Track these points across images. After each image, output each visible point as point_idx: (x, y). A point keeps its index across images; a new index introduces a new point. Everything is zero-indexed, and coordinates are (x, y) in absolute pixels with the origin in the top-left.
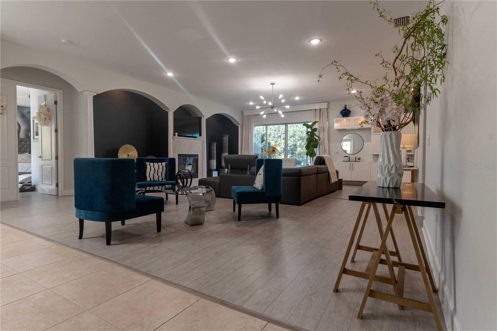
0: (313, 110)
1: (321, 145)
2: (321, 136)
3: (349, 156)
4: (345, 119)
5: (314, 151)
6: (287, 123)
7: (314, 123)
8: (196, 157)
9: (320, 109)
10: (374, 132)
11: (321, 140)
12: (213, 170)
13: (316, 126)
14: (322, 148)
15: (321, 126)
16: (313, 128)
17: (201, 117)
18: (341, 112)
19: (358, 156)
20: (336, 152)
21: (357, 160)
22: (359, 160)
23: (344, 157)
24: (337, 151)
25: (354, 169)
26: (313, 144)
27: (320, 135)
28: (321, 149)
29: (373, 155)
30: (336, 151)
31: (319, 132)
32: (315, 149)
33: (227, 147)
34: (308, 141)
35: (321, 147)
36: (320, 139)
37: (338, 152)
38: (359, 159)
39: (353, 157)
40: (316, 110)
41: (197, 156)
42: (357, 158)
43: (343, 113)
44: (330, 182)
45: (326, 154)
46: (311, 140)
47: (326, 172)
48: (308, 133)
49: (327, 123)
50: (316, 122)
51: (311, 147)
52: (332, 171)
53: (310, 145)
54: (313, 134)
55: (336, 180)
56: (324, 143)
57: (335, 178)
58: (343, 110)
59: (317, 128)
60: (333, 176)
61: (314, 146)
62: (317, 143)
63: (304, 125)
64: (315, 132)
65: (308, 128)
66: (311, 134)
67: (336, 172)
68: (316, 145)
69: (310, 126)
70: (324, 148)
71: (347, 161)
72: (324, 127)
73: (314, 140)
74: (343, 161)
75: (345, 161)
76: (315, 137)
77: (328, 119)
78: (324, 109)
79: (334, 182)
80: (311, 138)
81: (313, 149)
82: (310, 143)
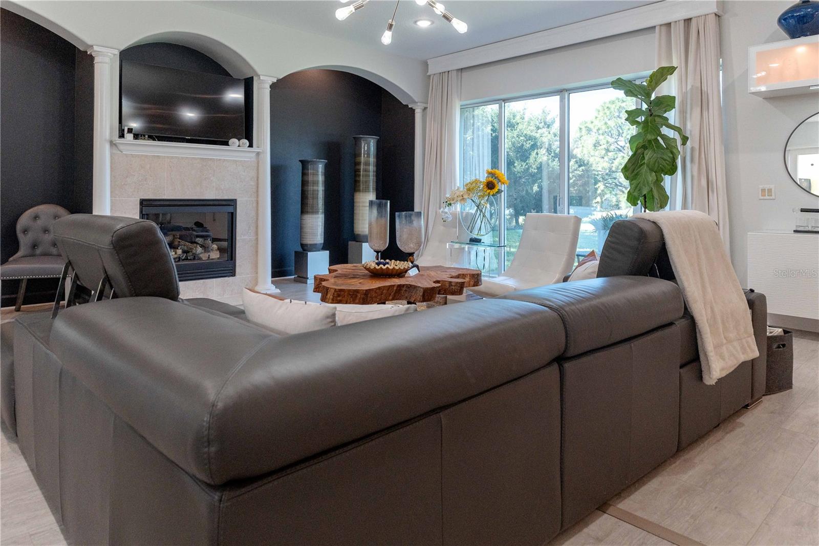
0: (657, 29)
1: (692, 161)
2: (691, 128)
4: (802, 46)
5: (663, 189)
6: (567, 90)
7: (663, 74)
8: (231, 209)
9: (688, 21)
11: (688, 143)
12: (314, 248)
13: (670, 87)
14: (695, 174)
15: (689, 87)
16: (653, 97)
17: (253, 77)
18: (785, 19)
20: (763, 190)
23: (803, 210)
24: (767, 187)
26: (652, 161)
27: (685, 124)
28: (693, 177)
30: (761, 187)
31: (683, 113)
32: (667, 179)
33: (371, 174)
34: (634, 149)
35: (693, 169)
36: (685, 139)
37: (770, 190)
40: (669, 25)
41: (232, 203)
43: (792, 21)
44: (704, 377)
45: (713, 198)
46: (650, 141)
47: (671, 324)
48: (632, 116)
49: (718, 76)
50: (671, 70)
51: (648, 171)
52: (712, 308)
53: (644, 163)
54: (657, 119)
55: (743, 358)
56: (703, 156)
57: (739, 349)
58: (791, 8)
59: (675, 97)
60: (725, 341)
61: (660, 166)
62: (673, 155)
63: (618, 84)
64: (665, 112)
65: (633, 93)
66: (650, 119)
67: (750, 309)
68: (670, 161)
69: (640, 87)
70: (705, 171)
71: (815, 230)
72: (706, 90)
73: (661, 141)
74: (794, 231)
75: (807, 229)
76: (665, 130)
77: (721, 60)
78: (703, 17)
79: (732, 372)
80: (648, 135)
81: (657, 177)
82: (645, 156)
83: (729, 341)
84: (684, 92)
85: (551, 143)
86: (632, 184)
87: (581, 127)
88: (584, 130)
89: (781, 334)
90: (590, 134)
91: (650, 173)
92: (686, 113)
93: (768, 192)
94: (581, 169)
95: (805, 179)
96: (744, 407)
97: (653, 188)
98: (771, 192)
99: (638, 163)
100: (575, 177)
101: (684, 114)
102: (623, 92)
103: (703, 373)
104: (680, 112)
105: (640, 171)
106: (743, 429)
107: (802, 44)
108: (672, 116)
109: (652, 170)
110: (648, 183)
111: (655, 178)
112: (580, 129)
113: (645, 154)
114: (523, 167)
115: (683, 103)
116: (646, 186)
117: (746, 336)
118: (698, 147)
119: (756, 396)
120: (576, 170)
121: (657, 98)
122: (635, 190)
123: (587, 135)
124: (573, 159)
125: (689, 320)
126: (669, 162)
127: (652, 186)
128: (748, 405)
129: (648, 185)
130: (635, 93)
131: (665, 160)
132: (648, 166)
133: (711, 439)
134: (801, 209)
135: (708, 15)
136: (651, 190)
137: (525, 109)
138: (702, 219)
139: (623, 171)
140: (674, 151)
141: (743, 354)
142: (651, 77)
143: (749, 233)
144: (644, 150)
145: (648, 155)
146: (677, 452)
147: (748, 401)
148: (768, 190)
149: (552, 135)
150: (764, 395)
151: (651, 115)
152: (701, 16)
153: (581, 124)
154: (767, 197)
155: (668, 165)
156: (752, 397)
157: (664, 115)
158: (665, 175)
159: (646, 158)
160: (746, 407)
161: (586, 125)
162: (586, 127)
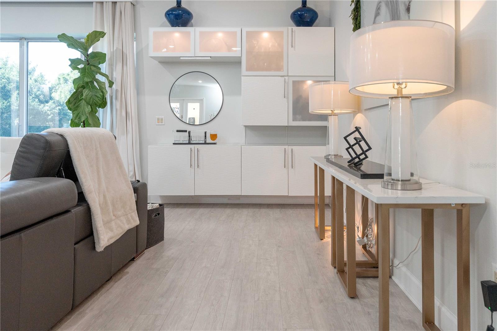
0: (94, 4)
1: (116, 99)
2: (117, 76)
3: (188, 128)
4: (177, 33)
5: (97, 118)
6: (25, 39)
7: (96, 36)
9: (114, 3)
10: (248, 70)
11: (114, 86)
14: (118, 107)
15: (115, 49)
16: (90, 51)
18: (168, 14)
19: (210, 129)
20: (158, 119)
21: (209, 140)
22: (214, 140)
23: (178, 131)
24: (160, 117)
25: (200, 165)
26: (89, 97)
27: (112, 74)
28: (116, 109)
29: (246, 126)
32: (101, 110)
34: (76, 88)
35: (117, 104)
36: (111, 84)
37: (162, 119)
38: (214, 137)
39: (197, 134)
40: (102, 3)
42: (208, 136)
43: (172, 16)
44: (96, 246)
45: (129, 123)
46: (87, 83)
47: (67, 211)
48: (74, 63)
49: (133, 44)
50: (102, 34)
51: (86, 104)
52: (105, 196)
53: (83, 98)
54: (93, 68)
55: (127, 227)
56: (123, 96)
57: (125, 221)
58: (171, 8)
59: (106, 54)
60: (113, 218)
61: (94, 101)
62: (103, 94)
63: (63, 38)
64: (100, 64)
65: (75, 47)
66: (87, 66)
67: (135, 193)
68: (101, 97)
69: (80, 43)
70: (125, 106)
71: (183, 143)
72: (125, 52)
73: (95, 84)
74: (173, 144)
75: (179, 142)
76: (98, 77)
77: (135, 34)
78: (123, 3)
79: (120, 238)
80: (85, 78)
81: (92, 109)
82: (83, 93)
83: (117, 217)
84: (112, 52)
85: (32, 87)
86: (74, 114)
87: (60, 77)
88: (62, 81)
89: (158, 207)
90: (67, 83)
91: (87, 106)
92: (113, 66)
93: (160, 120)
94: (58, 108)
95: (192, 118)
96: (131, 260)
97: (89, 116)
98: (162, 120)
99: (78, 99)
100: (53, 114)
101: (112, 67)
102: (66, 44)
103: (95, 244)
104: (109, 65)
105: (80, 104)
106: (128, 275)
107: (177, 32)
108: (104, 67)
109: (88, 103)
110: (85, 113)
111: (90, 109)
112: (59, 79)
113: (83, 92)
114: (5, 105)
115: (111, 59)
116: (84, 115)
117: (131, 212)
118: (120, 90)
119: (140, 251)
120: (54, 109)
121: (93, 52)
122: (76, 118)
123: (65, 83)
124: (51, 100)
125: (85, 207)
126: (101, 99)
127: (88, 115)
128: (134, 258)
129: (85, 115)
130: (76, 46)
131: (98, 97)
132: (85, 101)
133: (103, 290)
134: (177, 130)
135: (127, 2)
136: (87, 118)
137: (8, 57)
138: (103, 134)
139: (67, 104)
140: (104, 91)
141: (128, 224)
142: (88, 36)
143: (149, 146)
144: (83, 89)
145: (86, 92)
146: (72, 309)
147: (135, 255)
148: (161, 119)
149: (34, 81)
150: (145, 249)
151: (88, 64)
152: (123, 2)
153: (59, 75)
154: (160, 124)
155: (99, 100)
156: (137, 252)
157: (99, 66)
158: (99, 108)
159: (84, 95)
160: (133, 259)
161: (63, 76)
162: (64, 78)
